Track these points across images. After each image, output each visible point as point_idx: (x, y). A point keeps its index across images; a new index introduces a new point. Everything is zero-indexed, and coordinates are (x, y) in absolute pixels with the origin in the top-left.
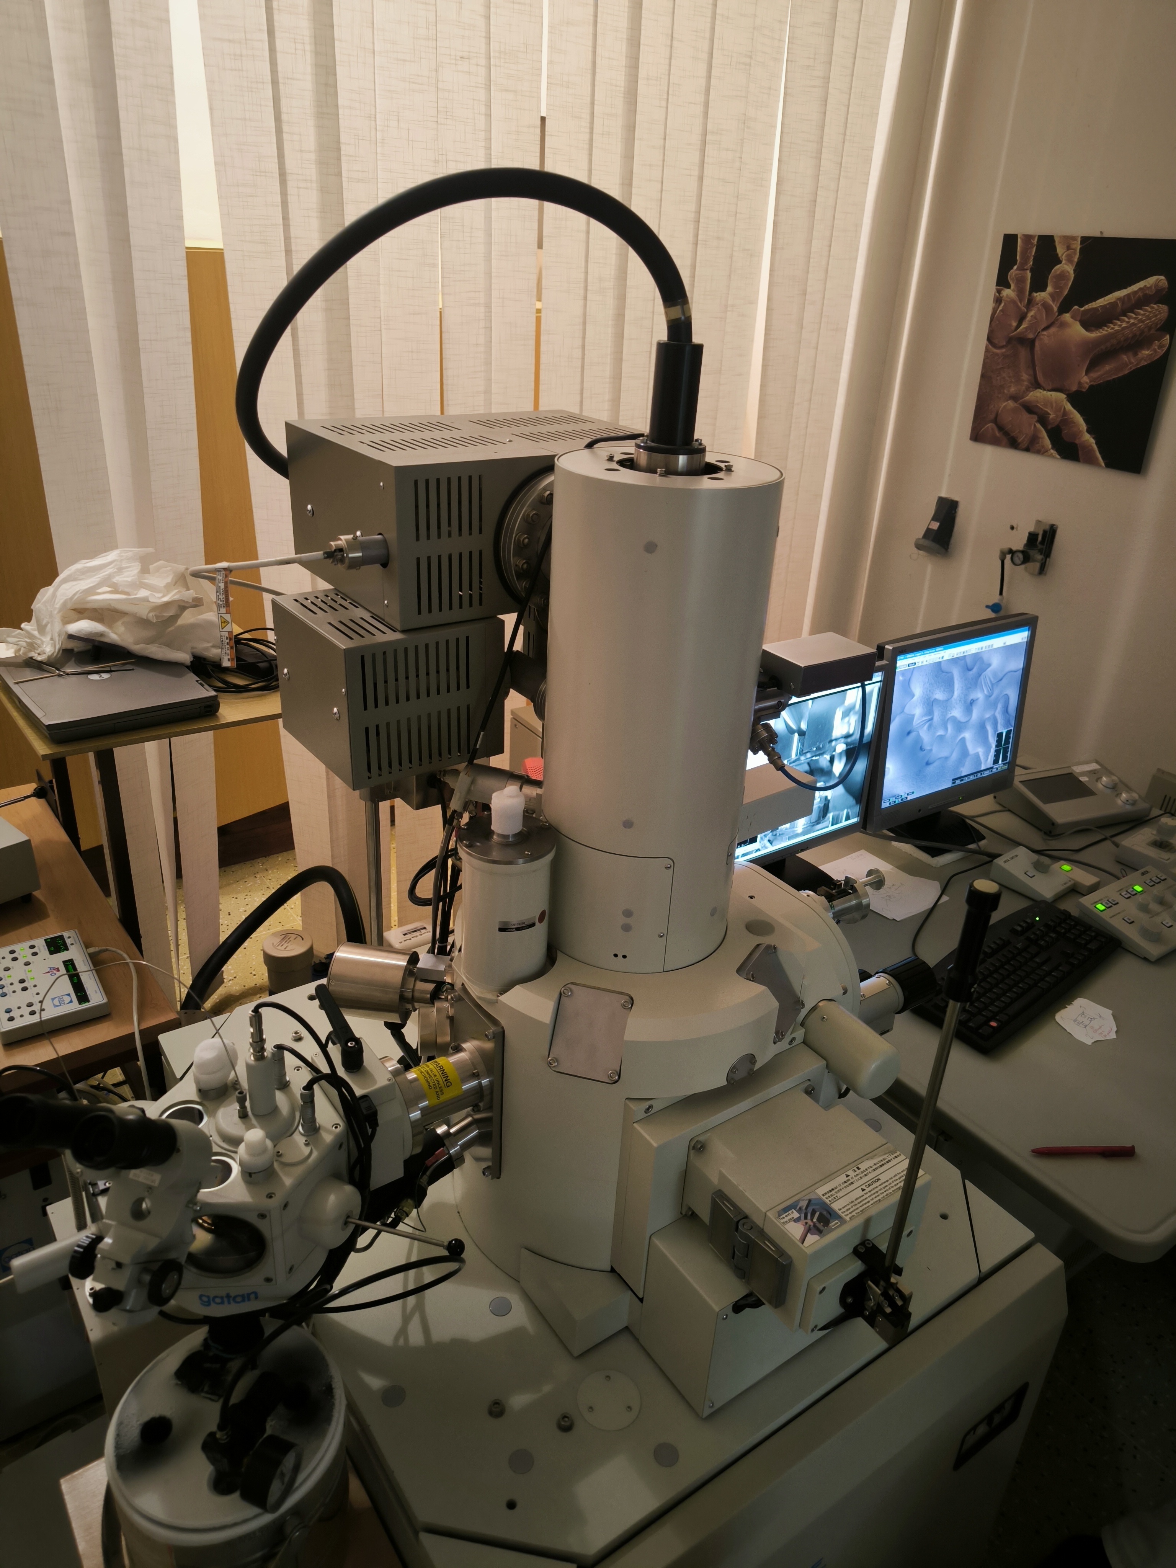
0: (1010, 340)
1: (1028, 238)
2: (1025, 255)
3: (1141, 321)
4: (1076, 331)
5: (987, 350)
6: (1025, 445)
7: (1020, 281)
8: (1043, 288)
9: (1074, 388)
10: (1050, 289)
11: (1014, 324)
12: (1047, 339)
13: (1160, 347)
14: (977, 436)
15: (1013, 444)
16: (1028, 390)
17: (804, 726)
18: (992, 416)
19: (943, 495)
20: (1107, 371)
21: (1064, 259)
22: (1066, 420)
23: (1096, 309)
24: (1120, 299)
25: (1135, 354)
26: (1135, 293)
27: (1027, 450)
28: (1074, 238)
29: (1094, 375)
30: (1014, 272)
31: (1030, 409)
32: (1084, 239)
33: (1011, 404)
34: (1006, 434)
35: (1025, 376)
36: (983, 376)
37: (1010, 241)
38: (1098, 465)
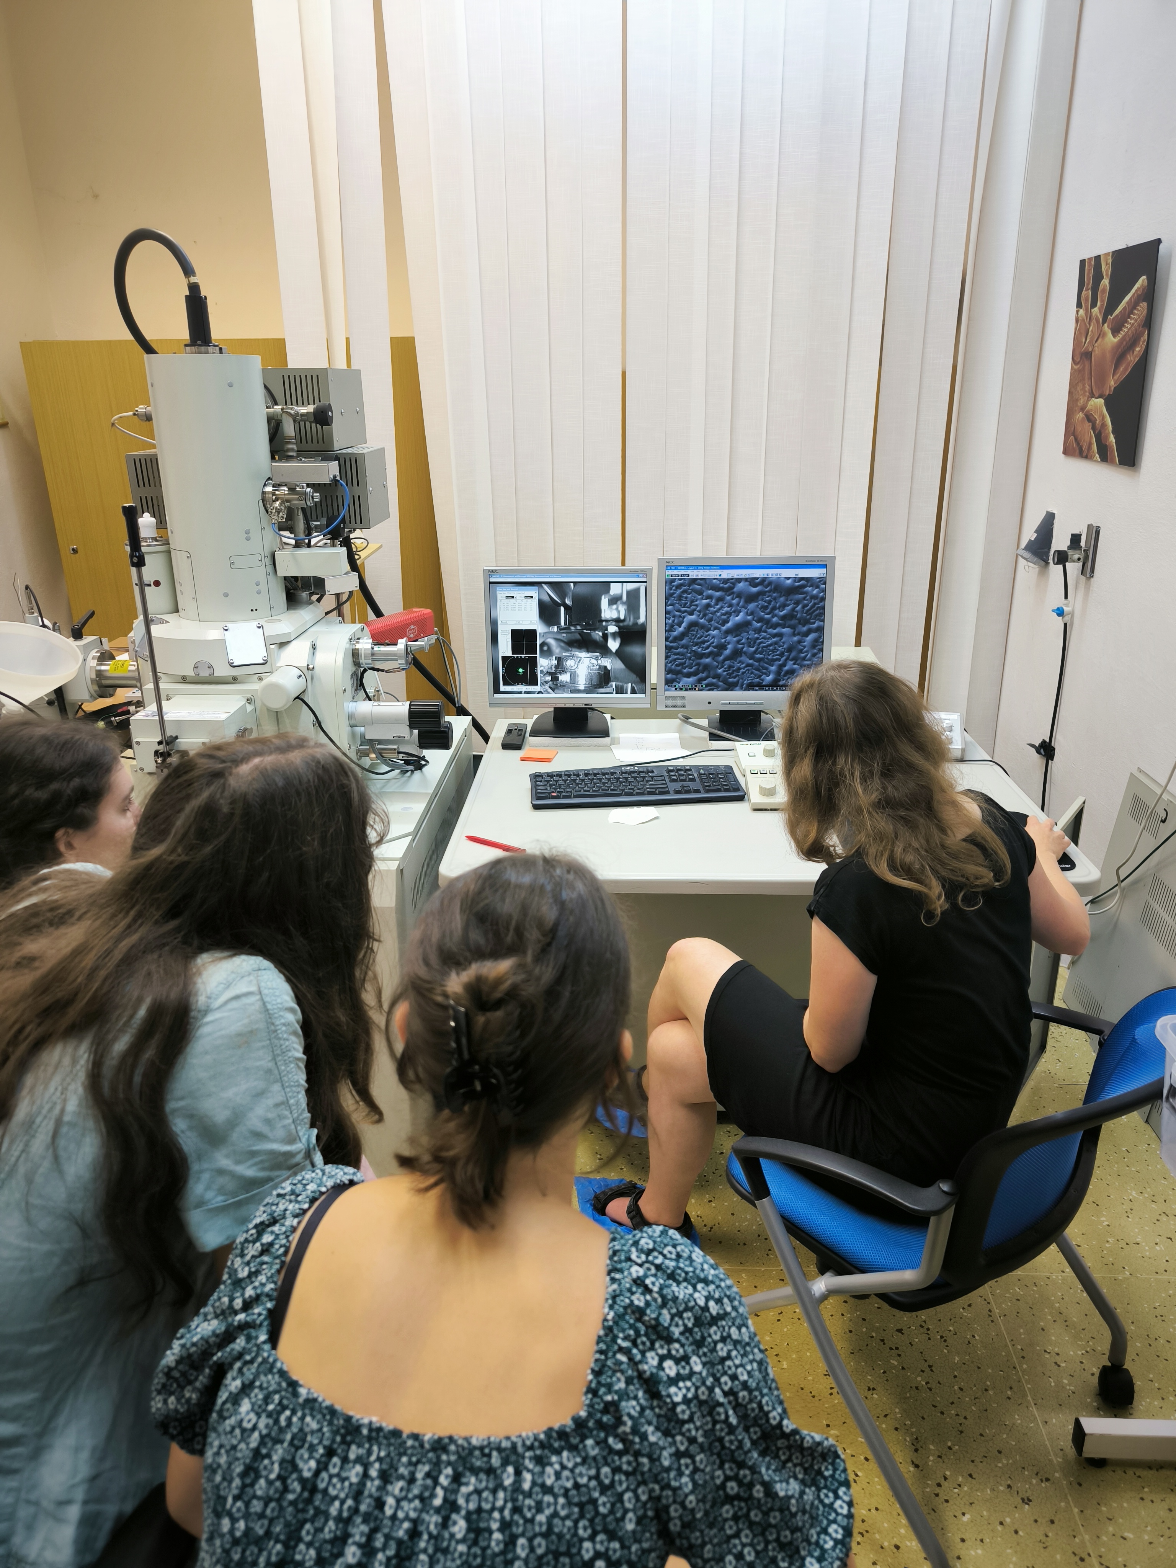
0: (1082, 356)
1: (1090, 260)
2: (1089, 276)
3: (1136, 321)
4: (1110, 339)
5: (1072, 368)
7: (1087, 300)
8: (1096, 305)
9: (1107, 393)
10: (1099, 303)
11: (1084, 340)
12: (1097, 350)
13: (1144, 342)
14: (1066, 451)
15: (1081, 454)
18: (1073, 429)
19: (1048, 509)
20: (1123, 371)
21: (1105, 275)
23: (1117, 316)
24: (1127, 302)
25: (1134, 352)
26: (1134, 294)
27: (1086, 458)
28: (1109, 254)
29: (1116, 377)
32: (1113, 253)
33: (1080, 415)
34: (1078, 444)
36: (1070, 392)
37: (1082, 264)
38: (1115, 464)
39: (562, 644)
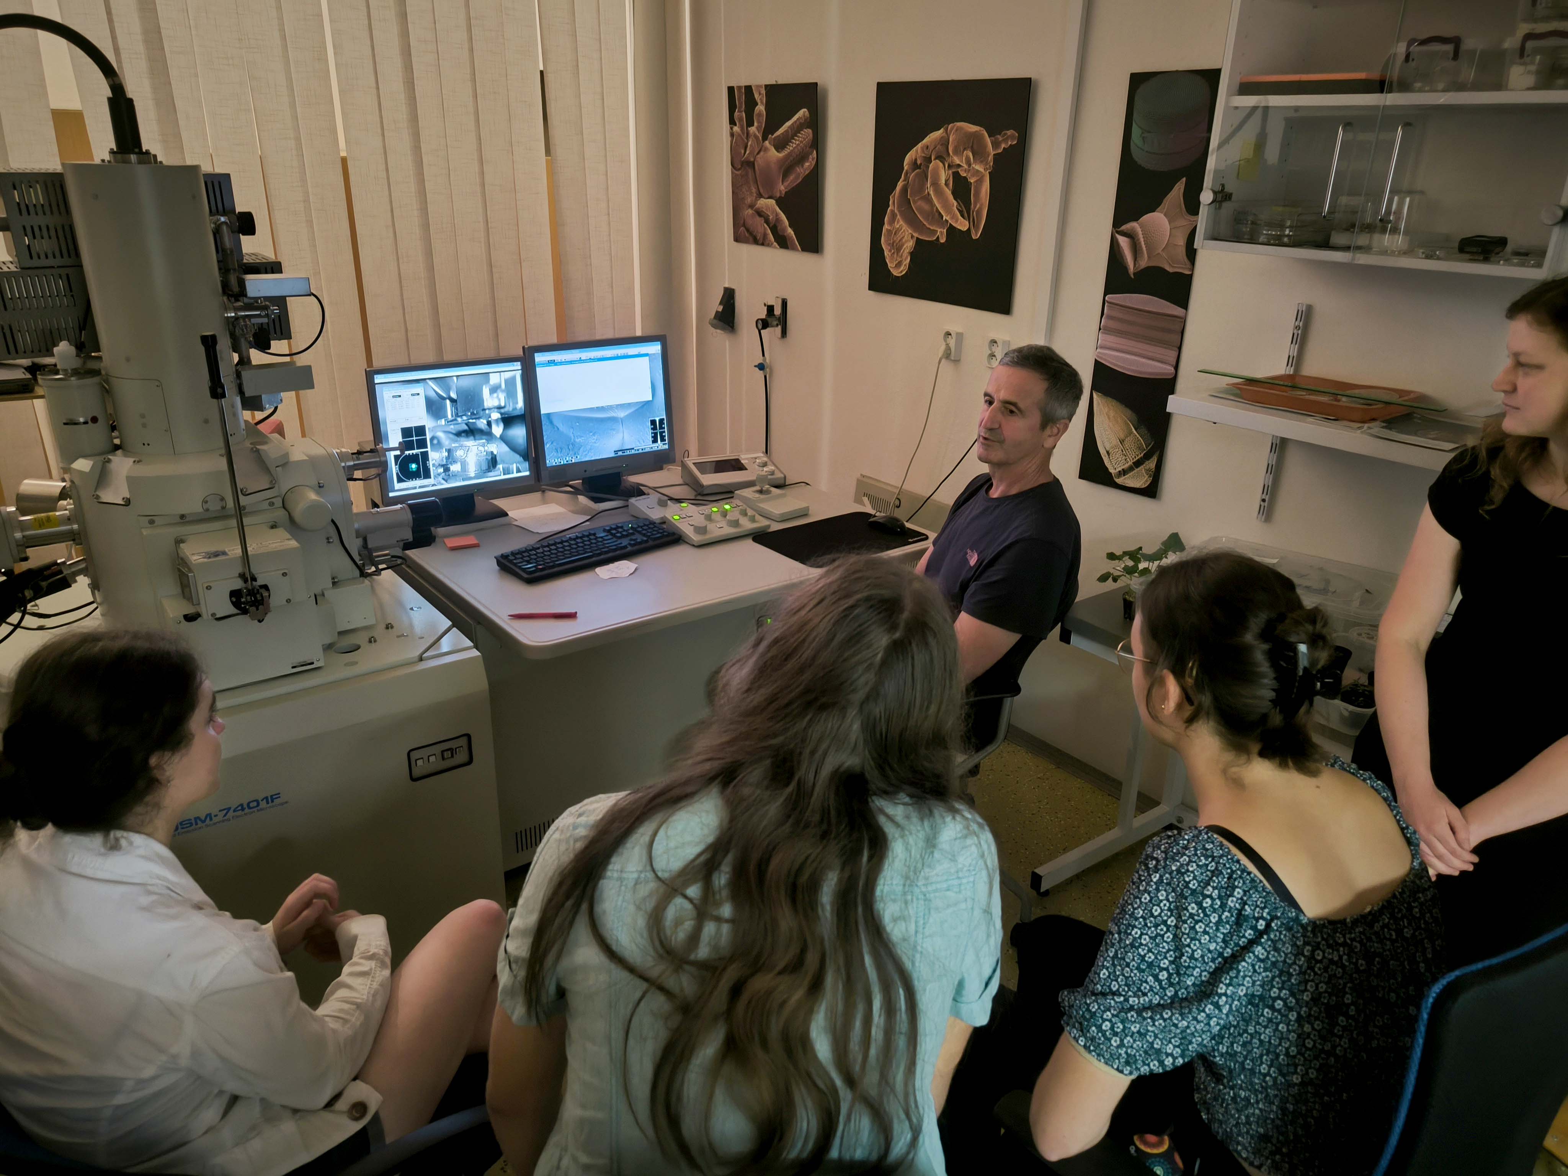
0: (743, 163)
1: (739, 88)
2: (740, 100)
3: (801, 142)
4: (774, 154)
5: (732, 173)
6: (761, 242)
7: (741, 119)
8: (753, 125)
9: (778, 195)
10: (756, 124)
11: (743, 152)
12: (760, 161)
13: (813, 159)
14: (737, 239)
15: (756, 241)
16: (756, 200)
17: (453, 395)
18: (742, 222)
19: (727, 285)
20: (793, 180)
21: (759, 101)
22: (778, 220)
23: (779, 136)
24: (789, 127)
25: (803, 166)
26: (795, 122)
27: (763, 244)
28: (761, 86)
29: (786, 184)
30: (736, 114)
31: (760, 213)
32: (766, 86)
33: (750, 211)
34: (751, 233)
35: (754, 190)
36: (733, 192)
37: (731, 90)
38: (798, 250)
39: (451, 436)
